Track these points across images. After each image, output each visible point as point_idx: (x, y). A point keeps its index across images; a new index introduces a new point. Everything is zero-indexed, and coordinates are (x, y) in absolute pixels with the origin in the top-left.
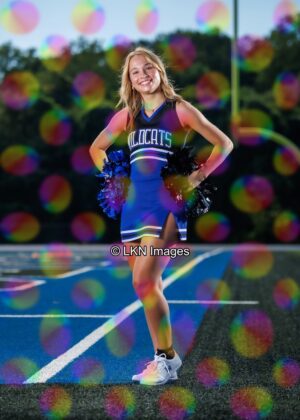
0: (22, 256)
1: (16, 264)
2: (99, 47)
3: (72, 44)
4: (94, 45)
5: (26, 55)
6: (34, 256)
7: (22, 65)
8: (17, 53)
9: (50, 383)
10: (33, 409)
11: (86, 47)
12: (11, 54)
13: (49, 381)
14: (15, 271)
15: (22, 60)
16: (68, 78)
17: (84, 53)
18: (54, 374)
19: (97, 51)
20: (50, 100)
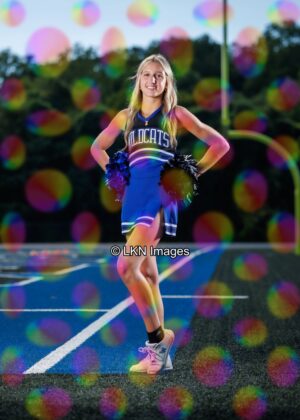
0: (21, 253)
1: (15, 261)
2: (95, 53)
3: (68, 51)
4: (89, 52)
5: (24, 61)
6: (32, 253)
7: (20, 72)
8: (16, 59)
9: (48, 373)
11: (82, 53)
12: (10, 61)
13: (47, 371)
14: (14, 268)
15: (21, 66)
16: (64, 84)
17: (80, 60)
18: (52, 365)
19: (92, 57)
20: (47, 105)
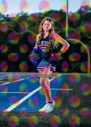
0: (3, 75)
1: (2, 77)
2: (28, 14)
3: (19, 13)
4: (26, 14)
5: (6, 16)
6: (7, 75)
8: (3, 16)
9: (11, 112)
10: (6, 119)
11: (23, 14)
12: (1, 16)
13: (11, 111)
14: (1, 79)
15: (5, 18)
16: (18, 23)
17: (23, 16)
18: (13, 109)
19: (27, 15)
20: (13, 30)
